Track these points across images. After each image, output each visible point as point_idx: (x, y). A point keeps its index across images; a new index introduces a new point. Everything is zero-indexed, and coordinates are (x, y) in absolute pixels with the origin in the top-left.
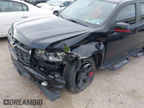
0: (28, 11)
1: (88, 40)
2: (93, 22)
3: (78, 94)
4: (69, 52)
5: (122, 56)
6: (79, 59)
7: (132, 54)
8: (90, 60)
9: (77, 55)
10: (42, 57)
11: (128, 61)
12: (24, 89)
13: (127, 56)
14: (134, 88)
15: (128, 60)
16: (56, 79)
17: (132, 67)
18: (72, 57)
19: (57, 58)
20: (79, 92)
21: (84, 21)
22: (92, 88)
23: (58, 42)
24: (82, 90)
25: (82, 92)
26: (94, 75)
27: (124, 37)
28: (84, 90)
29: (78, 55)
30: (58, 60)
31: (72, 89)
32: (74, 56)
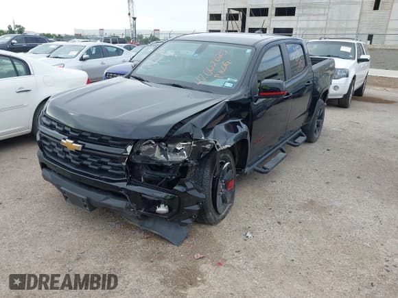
0: (30, 74)
1: (223, 116)
2: (217, 83)
3: (219, 224)
4: (203, 138)
5: (270, 146)
6: (218, 150)
7: (287, 140)
8: (228, 155)
9: (214, 142)
10: (151, 156)
11: (285, 154)
12: (106, 239)
13: (280, 146)
14: (310, 198)
15: (283, 151)
16: (189, 192)
17: (293, 166)
18: (205, 149)
19: (180, 155)
20: (220, 221)
21: (200, 83)
22: (239, 211)
23: (181, 123)
24: (224, 217)
25: (224, 221)
26: (235, 186)
27: (258, 116)
28: (226, 218)
29: (216, 142)
30: (181, 157)
31: (210, 214)
32: (208, 146)
